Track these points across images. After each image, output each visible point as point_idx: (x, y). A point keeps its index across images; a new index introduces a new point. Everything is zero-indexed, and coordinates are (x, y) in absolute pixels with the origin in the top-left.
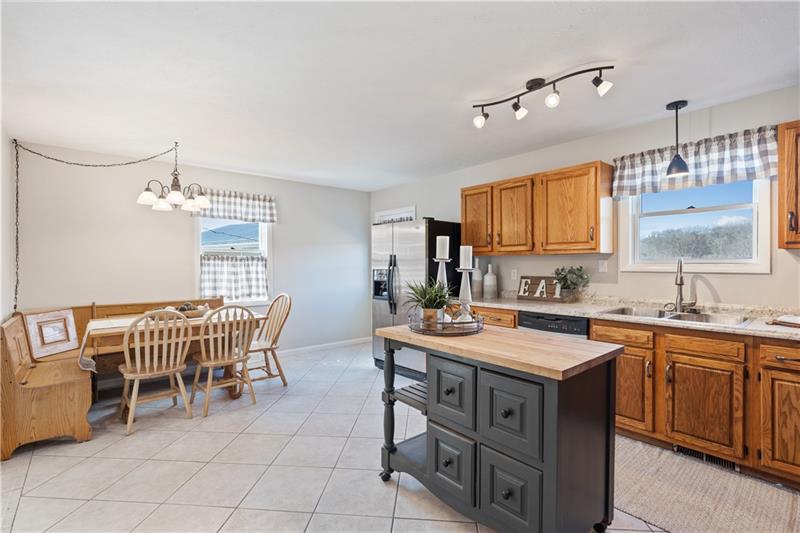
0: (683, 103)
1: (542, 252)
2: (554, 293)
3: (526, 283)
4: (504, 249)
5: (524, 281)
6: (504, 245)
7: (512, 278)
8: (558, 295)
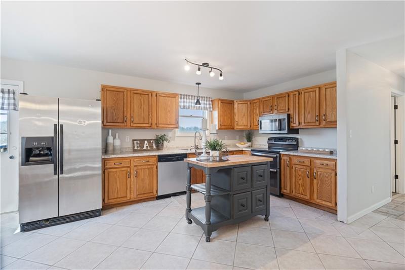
0: (200, 84)
1: (156, 128)
2: (153, 147)
3: (137, 143)
4: (135, 125)
5: (135, 142)
6: (135, 123)
7: (127, 141)
8: (155, 147)
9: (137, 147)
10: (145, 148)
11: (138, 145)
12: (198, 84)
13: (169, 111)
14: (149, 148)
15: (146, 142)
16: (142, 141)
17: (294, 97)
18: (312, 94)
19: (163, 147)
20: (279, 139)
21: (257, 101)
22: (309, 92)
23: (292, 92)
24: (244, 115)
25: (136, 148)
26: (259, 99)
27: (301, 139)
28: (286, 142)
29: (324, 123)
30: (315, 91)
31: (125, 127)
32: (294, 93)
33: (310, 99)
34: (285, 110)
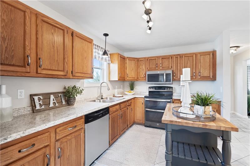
0: (108, 35)
1: (71, 77)
2: (62, 102)
3: (39, 99)
4: (45, 72)
5: (36, 98)
6: (44, 69)
7: (19, 97)
8: (64, 103)
9: (40, 105)
10: (52, 105)
11: (41, 102)
12: (106, 35)
13: (85, 58)
14: (57, 105)
15: (52, 97)
16: (47, 96)
17: (177, 59)
18: (191, 58)
19: (75, 102)
20: (159, 88)
21: (143, 59)
22: (188, 56)
23: (174, 55)
24: (133, 69)
25: (38, 107)
26: (145, 58)
27: (174, 88)
28: (165, 90)
29: (199, 77)
30: (193, 56)
31: (26, 75)
32: (177, 56)
33: (188, 61)
34: (169, 67)
